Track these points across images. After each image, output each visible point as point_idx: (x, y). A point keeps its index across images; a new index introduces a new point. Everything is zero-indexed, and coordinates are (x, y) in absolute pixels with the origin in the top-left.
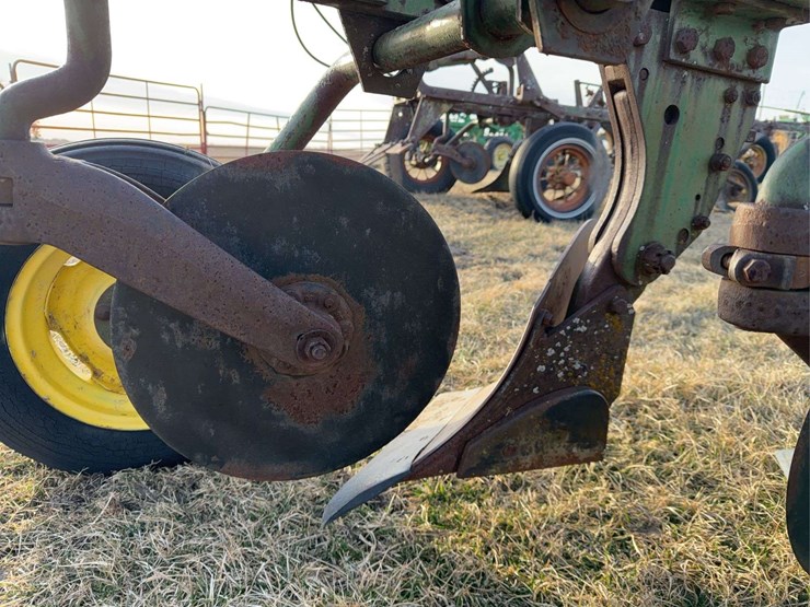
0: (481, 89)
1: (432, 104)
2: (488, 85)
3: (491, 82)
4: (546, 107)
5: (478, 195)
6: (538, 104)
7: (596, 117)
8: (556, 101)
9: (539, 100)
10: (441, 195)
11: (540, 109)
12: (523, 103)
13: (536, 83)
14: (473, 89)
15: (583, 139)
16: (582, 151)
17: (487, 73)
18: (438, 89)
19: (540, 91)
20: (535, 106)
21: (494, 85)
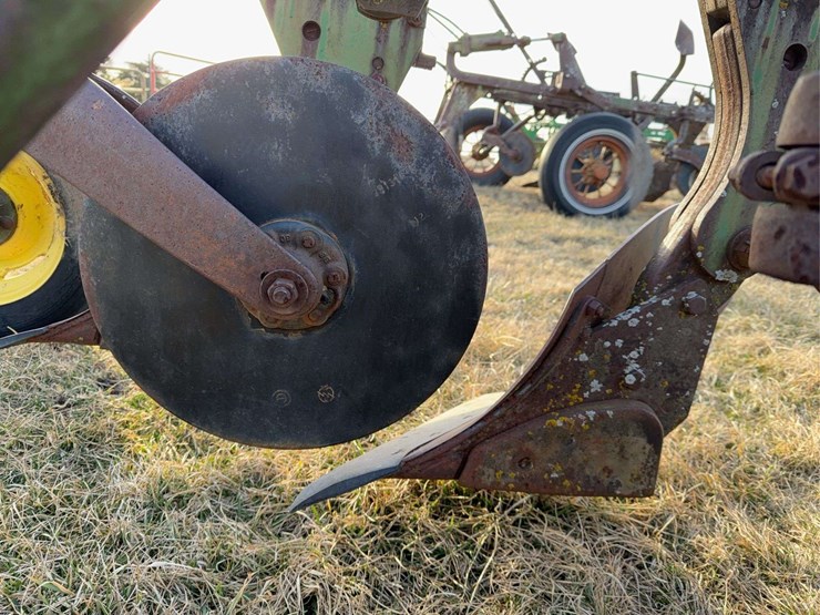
0: (533, 79)
1: (466, 89)
2: (541, 75)
3: (543, 72)
4: (588, 97)
5: (529, 189)
6: (580, 93)
7: (651, 111)
8: (618, 94)
9: (580, 89)
10: (496, 189)
11: (583, 99)
12: (561, 93)
13: (579, 71)
14: (524, 78)
15: (619, 130)
16: (617, 143)
17: (540, 62)
18: (471, 74)
19: (583, 81)
20: (577, 96)
21: (547, 75)
